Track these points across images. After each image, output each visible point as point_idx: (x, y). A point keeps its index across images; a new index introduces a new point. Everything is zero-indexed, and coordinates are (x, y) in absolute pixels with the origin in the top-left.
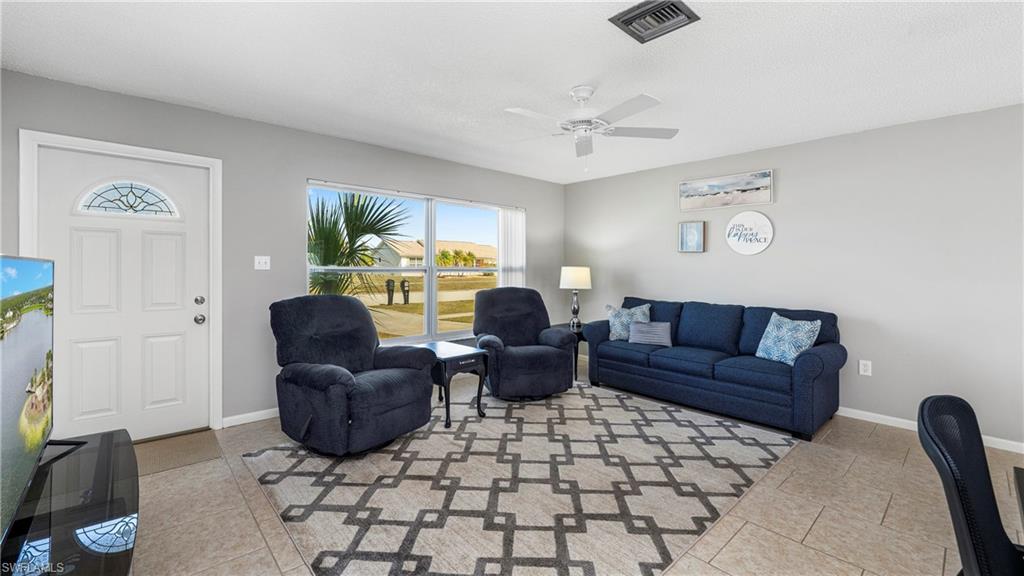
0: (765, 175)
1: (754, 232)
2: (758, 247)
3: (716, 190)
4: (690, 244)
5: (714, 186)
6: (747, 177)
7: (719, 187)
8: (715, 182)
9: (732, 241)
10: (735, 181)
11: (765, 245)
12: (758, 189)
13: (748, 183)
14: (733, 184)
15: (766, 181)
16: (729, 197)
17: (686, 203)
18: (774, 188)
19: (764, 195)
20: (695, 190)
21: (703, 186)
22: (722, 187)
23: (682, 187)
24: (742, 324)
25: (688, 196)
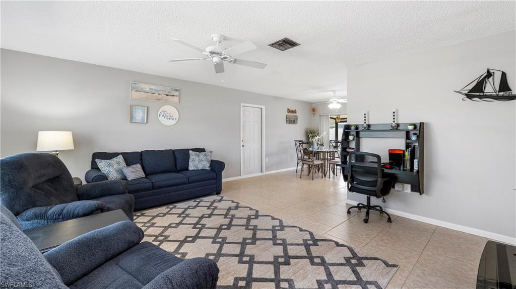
0: (177, 90)
1: (171, 115)
2: (173, 122)
3: (154, 92)
4: (137, 118)
5: (152, 89)
6: (169, 89)
7: (155, 90)
8: (153, 87)
9: (161, 119)
10: (163, 89)
11: (176, 121)
12: (173, 96)
13: (169, 92)
14: (162, 91)
15: (177, 93)
16: (160, 97)
17: (135, 95)
18: (180, 96)
19: (176, 99)
20: (142, 88)
21: (147, 87)
22: (157, 91)
23: (133, 85)
24: (175, 158)
25: (137, 91)
